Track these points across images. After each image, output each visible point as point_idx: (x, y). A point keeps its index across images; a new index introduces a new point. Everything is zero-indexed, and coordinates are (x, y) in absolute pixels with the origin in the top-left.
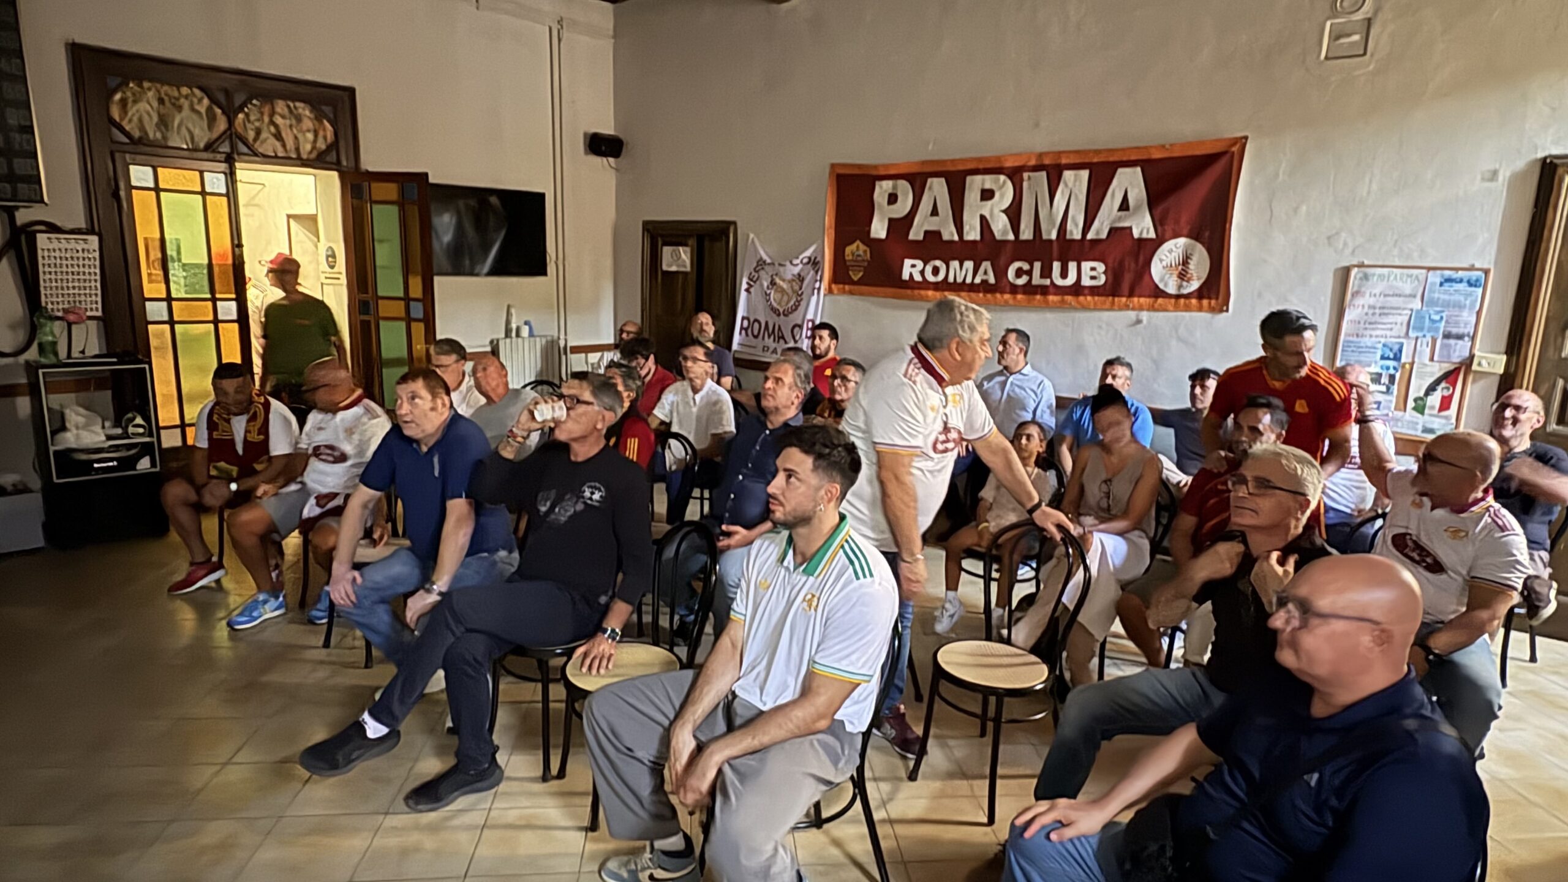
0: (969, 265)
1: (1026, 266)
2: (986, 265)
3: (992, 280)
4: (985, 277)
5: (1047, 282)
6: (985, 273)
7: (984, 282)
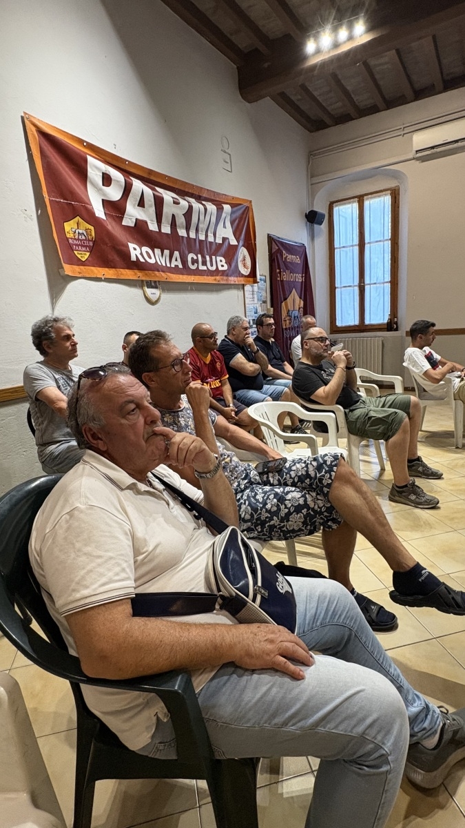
0: (167, 252)
1: (195, 258)
2: (176, 254)
3: (181, 266)
4: (176, 263)
5: (205, 268)
6: (176, 260)
7: (177, 266)
